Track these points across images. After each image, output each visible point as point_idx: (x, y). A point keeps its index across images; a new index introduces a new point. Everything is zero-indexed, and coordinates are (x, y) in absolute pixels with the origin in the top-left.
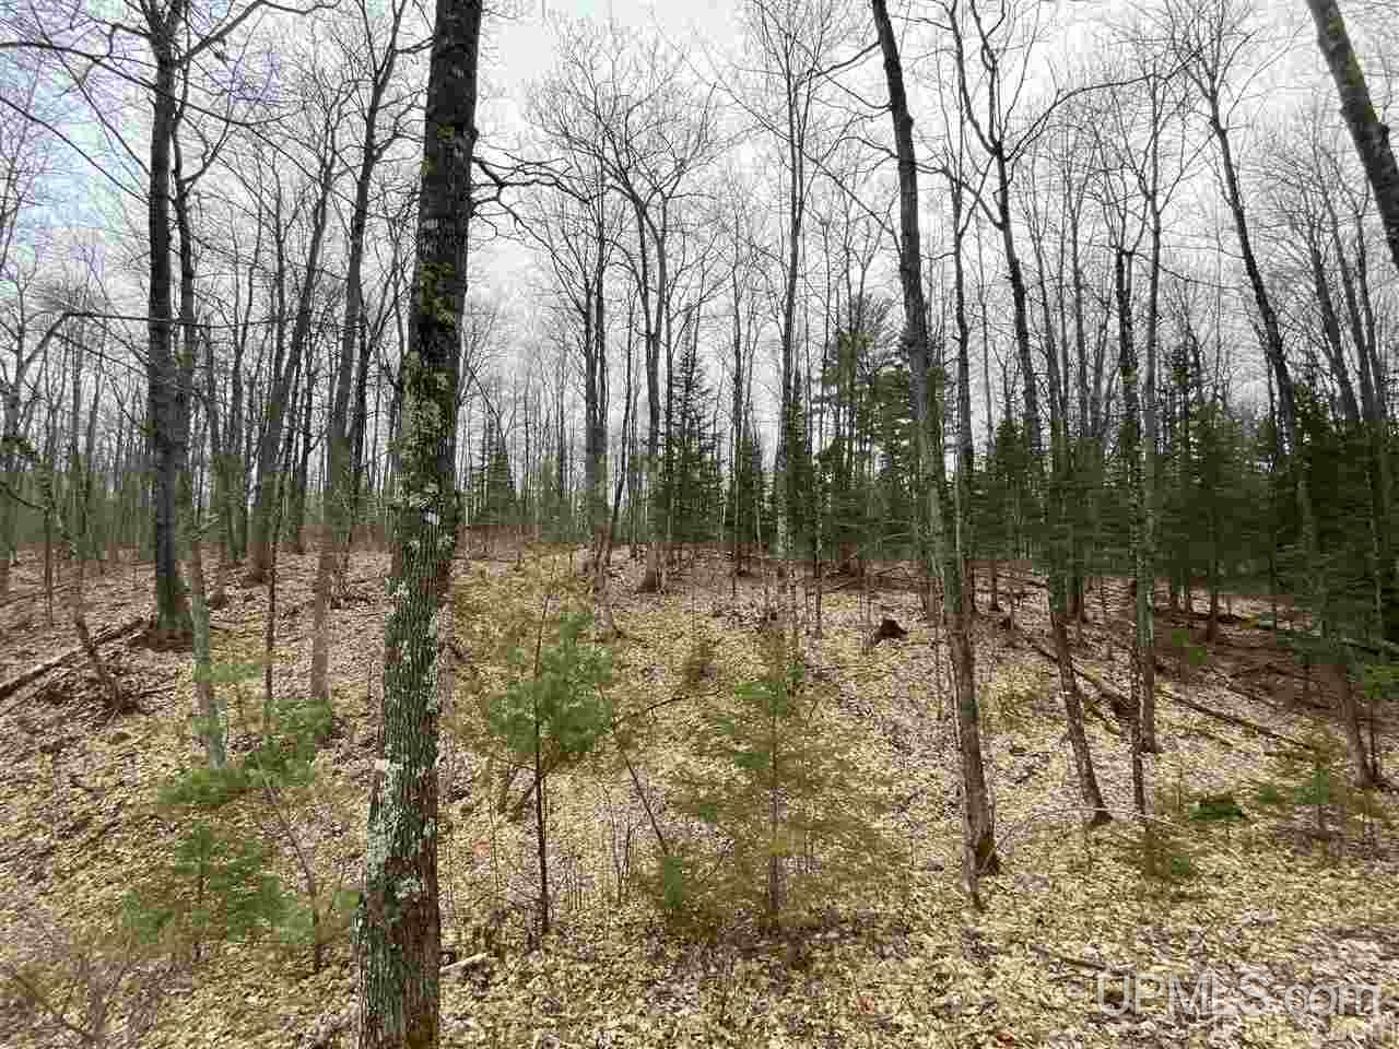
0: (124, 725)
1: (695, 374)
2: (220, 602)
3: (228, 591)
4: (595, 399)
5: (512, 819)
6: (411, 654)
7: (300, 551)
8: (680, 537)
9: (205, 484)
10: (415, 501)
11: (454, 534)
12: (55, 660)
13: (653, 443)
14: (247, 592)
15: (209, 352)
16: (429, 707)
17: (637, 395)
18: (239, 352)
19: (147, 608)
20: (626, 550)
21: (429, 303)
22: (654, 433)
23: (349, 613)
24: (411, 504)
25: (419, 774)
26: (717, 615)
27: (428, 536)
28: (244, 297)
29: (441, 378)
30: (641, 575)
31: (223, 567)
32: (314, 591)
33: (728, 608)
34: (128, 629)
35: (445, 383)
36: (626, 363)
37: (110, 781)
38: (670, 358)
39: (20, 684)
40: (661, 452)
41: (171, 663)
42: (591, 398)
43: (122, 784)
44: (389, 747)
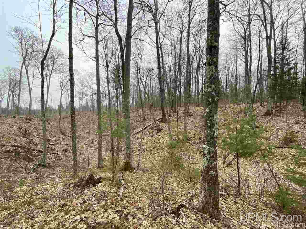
0: (160, 134)
1: (286, 44)
2: (170, 116)
3: (171, 114)
4: (247, 62)
5: (227, 166)
6: (210, 124)
7: (181, 107)
8: (281, 98)
9: (167, 96)
10: (209, 90)
11: (219, 97)
12: (151, 123)
13: (269, 71)
14: (174, 114)
15: (166, 73)
16: (214, 136)
17: (262, 57)
18: (170, 72)
19: (161, 116)
20: (258, 104)
21: (211, 42)
22: (270, 67)
23: (190, 118)
24: (209, 91)
25: (213, 150)
26: (297, 123)
27: (213, 98)
28: (170, 62)
29: (214, 59)
30: (265, 111)
31: (170, 110)
32: (184, 114)
33: (302, 121)
34: (159, 119)
35: (216, 61)
36: (258, 49)
37: (158, 142)
38: (275, 42)
39: (148, 127)
40: (272, 72)
41: (164, 125)
42: (246, 62)
43: (160, 142)
44: (206, 143)
